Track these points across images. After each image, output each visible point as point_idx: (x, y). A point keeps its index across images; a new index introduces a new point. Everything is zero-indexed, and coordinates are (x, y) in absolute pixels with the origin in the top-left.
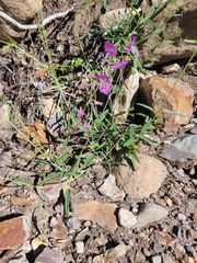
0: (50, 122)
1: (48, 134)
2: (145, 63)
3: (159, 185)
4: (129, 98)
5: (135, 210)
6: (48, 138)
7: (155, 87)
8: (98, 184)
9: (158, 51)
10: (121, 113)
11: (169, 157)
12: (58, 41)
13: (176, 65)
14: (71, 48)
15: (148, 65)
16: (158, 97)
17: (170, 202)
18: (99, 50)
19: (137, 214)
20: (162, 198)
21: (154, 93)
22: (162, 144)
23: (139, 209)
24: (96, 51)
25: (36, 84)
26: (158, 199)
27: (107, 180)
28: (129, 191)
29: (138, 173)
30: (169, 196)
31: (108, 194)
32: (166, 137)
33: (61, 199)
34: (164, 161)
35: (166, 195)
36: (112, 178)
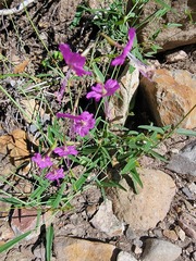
0: (33, 129)
1: (29, 144)
2: (145, 52)
3: (167, 208)
4: (127, 100)
5: (138, 251)
6: (29, 149)
7: (160, 86)
8: (91, 213)
9: (161, 36)
10: (118, 118)
11: (177, 169)
12: (40, 28)
13: (182, 52)
14: (57, 36)
15: (149, 54)
16: (165, 99)
17: (182, 234)
18: (91, 37)
20: (172, 228)
21: (159, 93)
22: (169, 153)
24: (86, 38)
25: (13, 83)
26: (167, 231)
27: (101, 207)
28: (130, 220)
29: (141, 196)
30: (181, 226)
31: (103, 229)
32: (174, 145)
34: (172, 173)
35: (177, 222)
36: (108, 203)
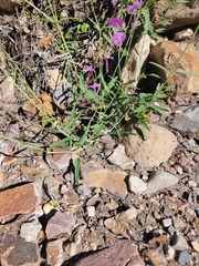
0: (57, 94)
1: (55, 107)
2: (156, 28)
3: (169, 155)
4: (139, 65)
5: (145, 178)
6: (54, 110)
7: (167, 51)
8: (108, 153)
9: (170, 13)
10: (131, 82)
11: (180, 128)
12: (61, 6)
13: (189, 30)
14: (76, 13)
15: (160, 30)
16: (171, 62)
17: (180, 170)
18: (107, 16)
19: (148, 181)
20: (173, 166)
21: (166, 57)
22: (173, 114)
23: (149, 177)
24: (103, 16)
25: (40, 54)
26: (168, 168)
27: (116, 150)
28: (138, 160)
29: (148, 142)
30: (180, 165)
31: (118, 163)
33: (71, 168)
34: (175, 131)
35: (176, 163)
36: (121, 148)
